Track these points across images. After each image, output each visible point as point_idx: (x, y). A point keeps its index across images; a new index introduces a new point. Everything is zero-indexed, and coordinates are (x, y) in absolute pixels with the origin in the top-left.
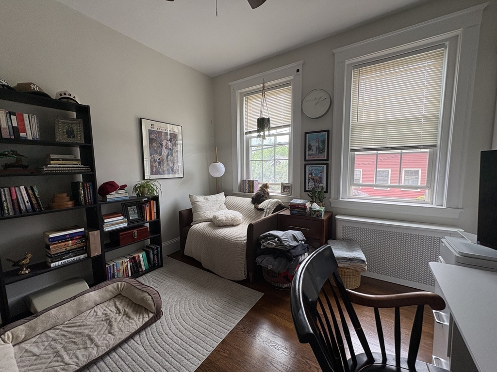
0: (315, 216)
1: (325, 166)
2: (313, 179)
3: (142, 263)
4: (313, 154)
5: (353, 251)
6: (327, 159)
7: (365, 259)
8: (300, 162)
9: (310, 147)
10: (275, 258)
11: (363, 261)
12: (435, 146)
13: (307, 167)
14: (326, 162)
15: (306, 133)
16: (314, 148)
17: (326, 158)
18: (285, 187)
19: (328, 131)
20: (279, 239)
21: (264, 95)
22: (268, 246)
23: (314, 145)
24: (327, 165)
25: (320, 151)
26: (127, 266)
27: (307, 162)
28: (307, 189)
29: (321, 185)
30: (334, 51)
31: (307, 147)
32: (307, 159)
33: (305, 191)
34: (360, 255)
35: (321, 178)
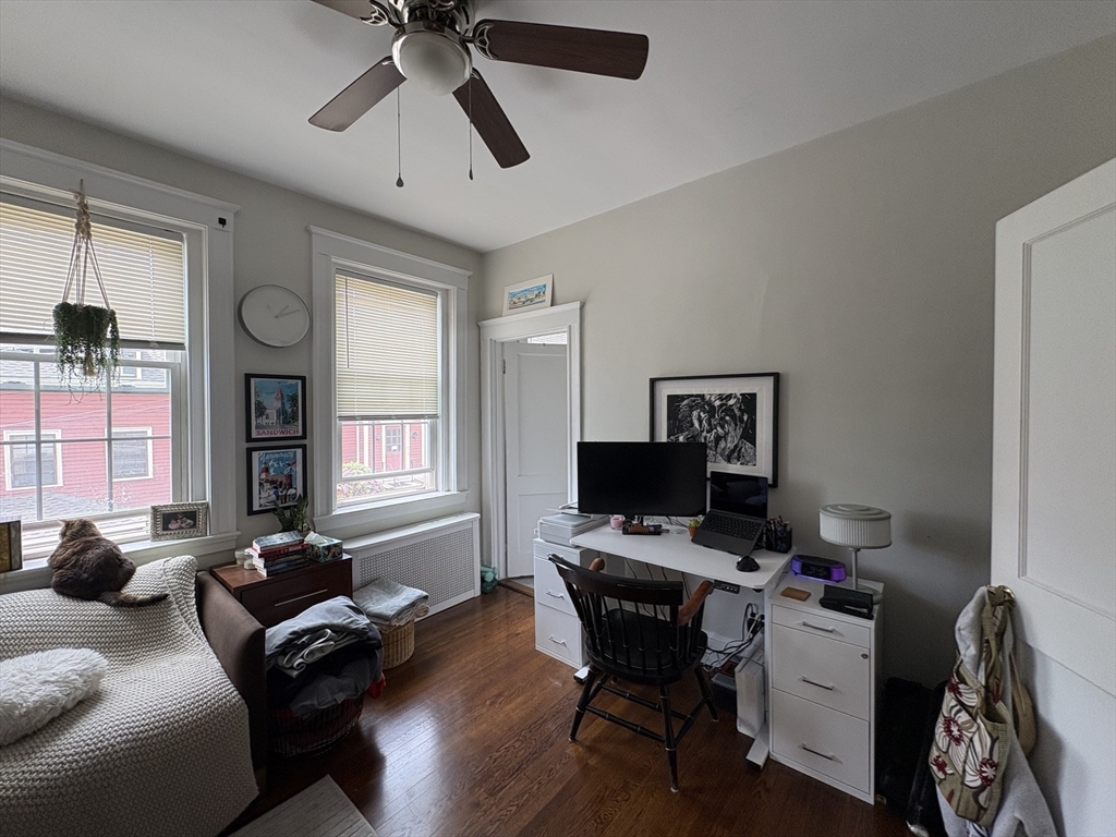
0: (329, 558)
1: (299, 452)
2: (272, 482)
4: (269, 425)
5: (396, 592)
6: (304, 436)
7: (425, 594)
8: (234, 445)
9: (261, 410)
11: (426, 597)
12: (434, 416)
13: (255, 455)
14: (301, 442)
15: (248, 377)
16: (272, 413)
17: (300, 434)
19: (303, 379)
23: (273, 405)
24: (304, 447)
25: (287, 418)
27: (252, 444)
28: (256, 507)
29: (292, 491)
30: (313, 229)
31: (250, 408)
32: (254, 435)
33: (251, 512)
34: (410, 594)
35: (290, 477)
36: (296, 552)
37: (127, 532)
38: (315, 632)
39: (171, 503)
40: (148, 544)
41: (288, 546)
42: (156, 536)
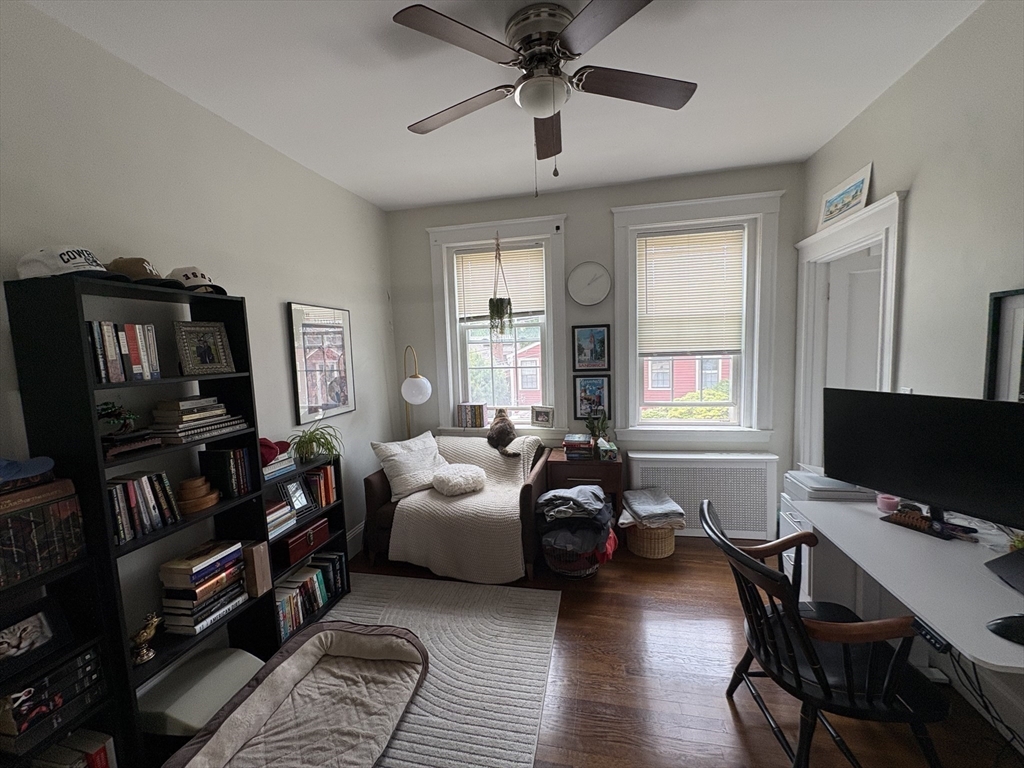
0: (606, 458)
1: (606, 379)
2: (588, 400)
3: (318, 593)
4: (585, 360)
5: (662, 502)
6: (609, 369)
7: (682, 511)
8: (566, 374)
9: (581, 350)
10: (573, 533)
11: (681, 514)
12: (738, 352)
13: (578, 380)
14: (606, 373)
15: (574, 328)
16: (588, 352)
17: (606, 367)
18: (539, 415)
19: (608, 326)
20: (576, 502)
21: (498, 257)
22: (559, 516)
23: (588, 346)
24: (609, 377)
25: (598, 355)
26: (297, 603)
27: (577, 373)
28: (579, 415)
29: (600, 408)
30: (614, 210)
31: (575, 349)
32: (577, 367)
33: (576, 418)
34: (672, 506)
35: (600, 397)
36: (584, 449)
37: (520, 419)
38: (566, 500)
39: (541, 405)
40: (530, 427)
41: (580, 443)
42: (533, 423)
